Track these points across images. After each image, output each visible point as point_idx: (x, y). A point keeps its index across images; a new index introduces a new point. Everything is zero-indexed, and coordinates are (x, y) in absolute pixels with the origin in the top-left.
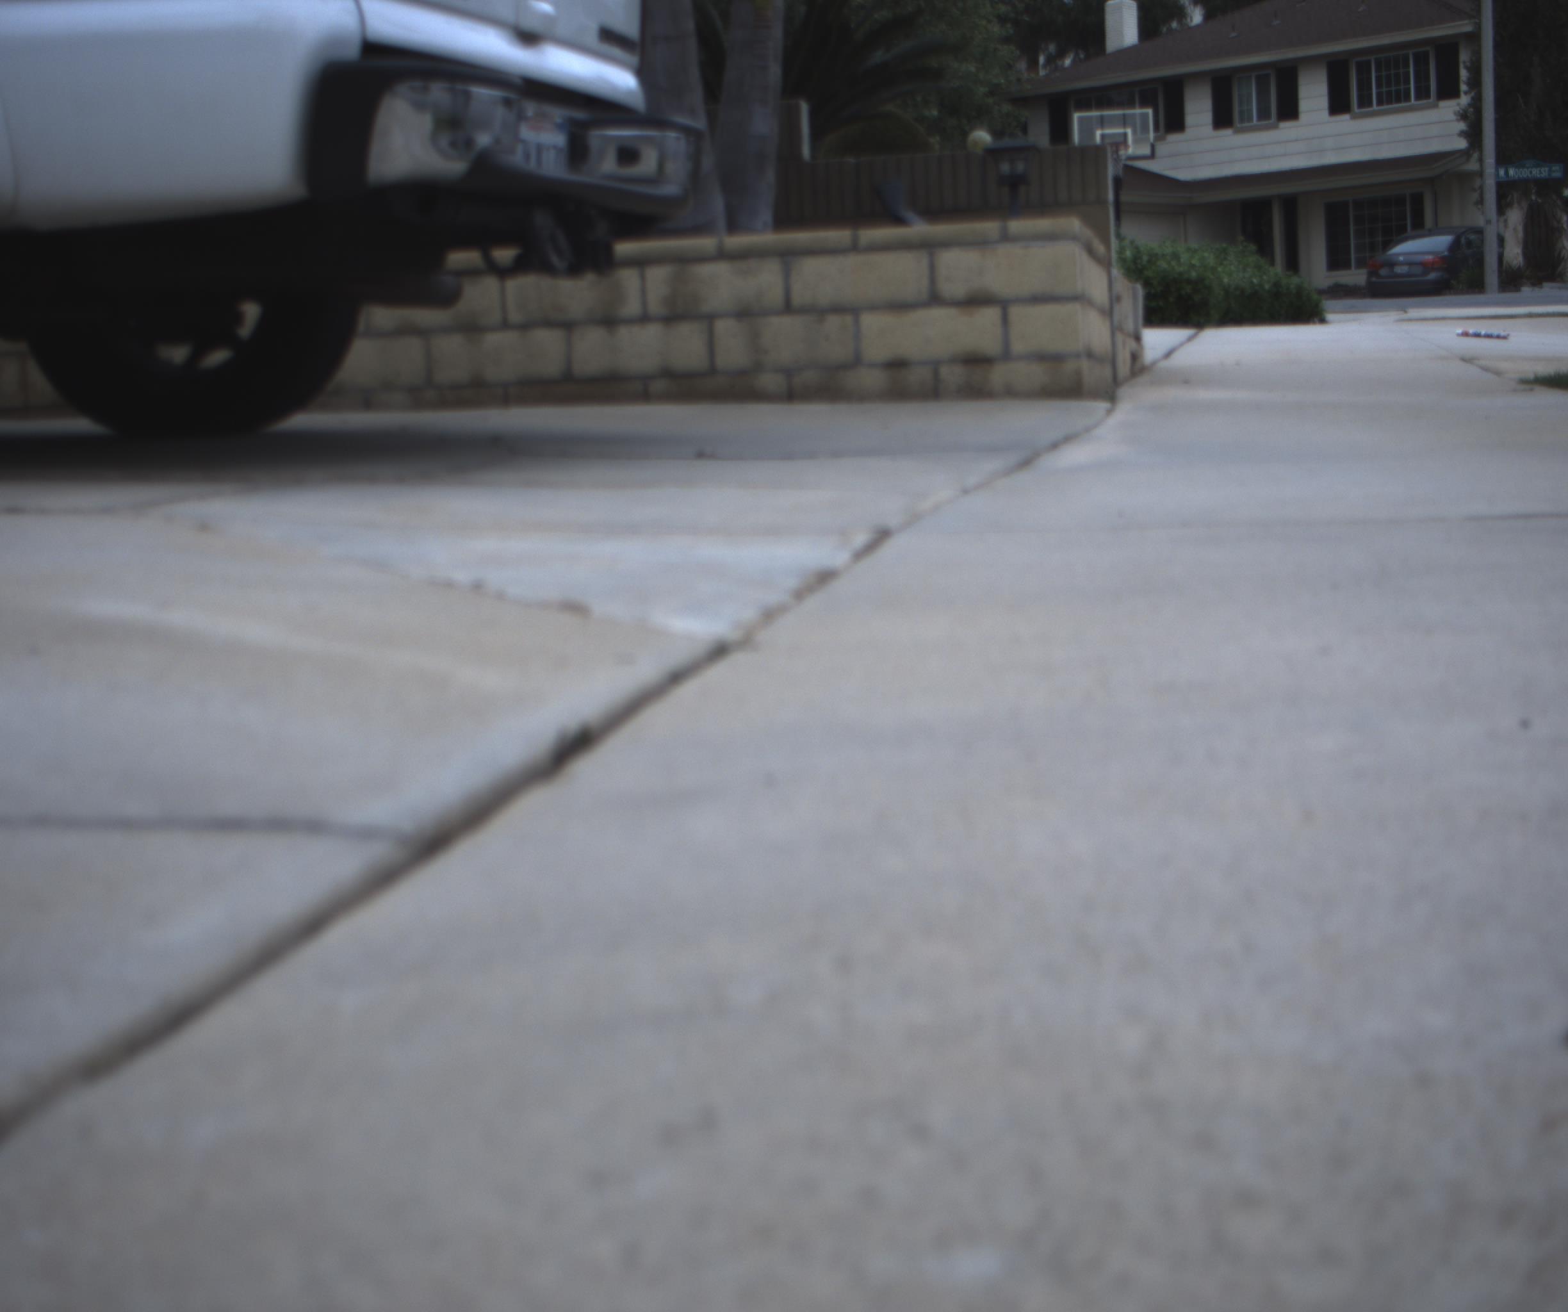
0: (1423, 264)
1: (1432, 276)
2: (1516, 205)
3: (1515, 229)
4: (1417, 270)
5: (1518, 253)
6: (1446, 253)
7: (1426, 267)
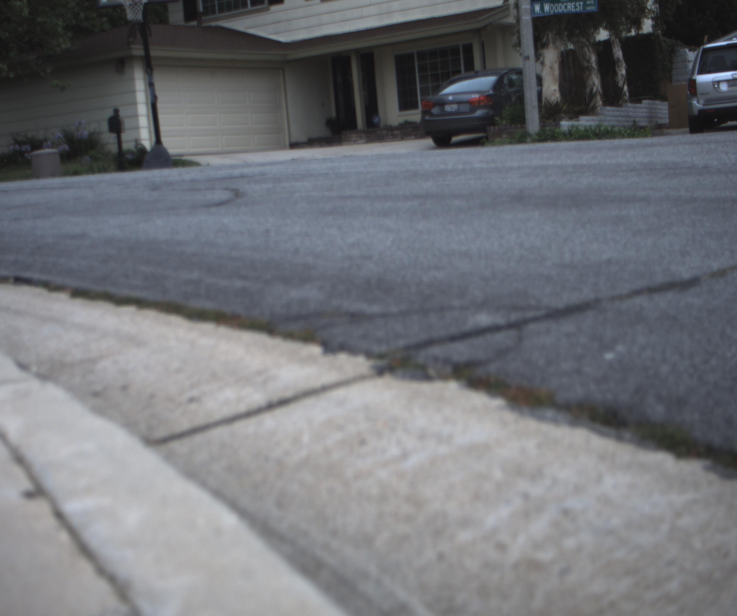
0: (470, 102)
1: (479, 113)
2: (551, 45)
3: (551, 68)
4: (465, 108)
5: (555, 90)
6: (491, 92)
7: (473, 105)
